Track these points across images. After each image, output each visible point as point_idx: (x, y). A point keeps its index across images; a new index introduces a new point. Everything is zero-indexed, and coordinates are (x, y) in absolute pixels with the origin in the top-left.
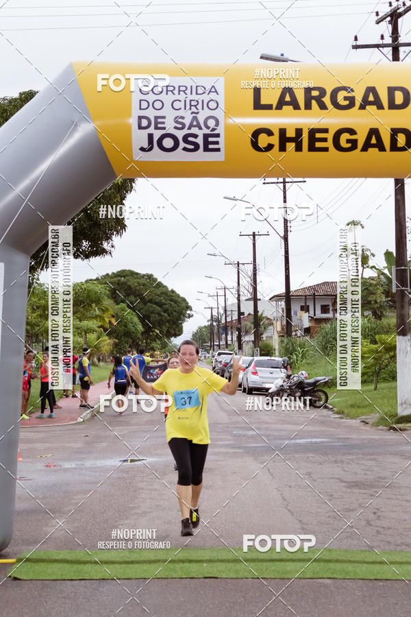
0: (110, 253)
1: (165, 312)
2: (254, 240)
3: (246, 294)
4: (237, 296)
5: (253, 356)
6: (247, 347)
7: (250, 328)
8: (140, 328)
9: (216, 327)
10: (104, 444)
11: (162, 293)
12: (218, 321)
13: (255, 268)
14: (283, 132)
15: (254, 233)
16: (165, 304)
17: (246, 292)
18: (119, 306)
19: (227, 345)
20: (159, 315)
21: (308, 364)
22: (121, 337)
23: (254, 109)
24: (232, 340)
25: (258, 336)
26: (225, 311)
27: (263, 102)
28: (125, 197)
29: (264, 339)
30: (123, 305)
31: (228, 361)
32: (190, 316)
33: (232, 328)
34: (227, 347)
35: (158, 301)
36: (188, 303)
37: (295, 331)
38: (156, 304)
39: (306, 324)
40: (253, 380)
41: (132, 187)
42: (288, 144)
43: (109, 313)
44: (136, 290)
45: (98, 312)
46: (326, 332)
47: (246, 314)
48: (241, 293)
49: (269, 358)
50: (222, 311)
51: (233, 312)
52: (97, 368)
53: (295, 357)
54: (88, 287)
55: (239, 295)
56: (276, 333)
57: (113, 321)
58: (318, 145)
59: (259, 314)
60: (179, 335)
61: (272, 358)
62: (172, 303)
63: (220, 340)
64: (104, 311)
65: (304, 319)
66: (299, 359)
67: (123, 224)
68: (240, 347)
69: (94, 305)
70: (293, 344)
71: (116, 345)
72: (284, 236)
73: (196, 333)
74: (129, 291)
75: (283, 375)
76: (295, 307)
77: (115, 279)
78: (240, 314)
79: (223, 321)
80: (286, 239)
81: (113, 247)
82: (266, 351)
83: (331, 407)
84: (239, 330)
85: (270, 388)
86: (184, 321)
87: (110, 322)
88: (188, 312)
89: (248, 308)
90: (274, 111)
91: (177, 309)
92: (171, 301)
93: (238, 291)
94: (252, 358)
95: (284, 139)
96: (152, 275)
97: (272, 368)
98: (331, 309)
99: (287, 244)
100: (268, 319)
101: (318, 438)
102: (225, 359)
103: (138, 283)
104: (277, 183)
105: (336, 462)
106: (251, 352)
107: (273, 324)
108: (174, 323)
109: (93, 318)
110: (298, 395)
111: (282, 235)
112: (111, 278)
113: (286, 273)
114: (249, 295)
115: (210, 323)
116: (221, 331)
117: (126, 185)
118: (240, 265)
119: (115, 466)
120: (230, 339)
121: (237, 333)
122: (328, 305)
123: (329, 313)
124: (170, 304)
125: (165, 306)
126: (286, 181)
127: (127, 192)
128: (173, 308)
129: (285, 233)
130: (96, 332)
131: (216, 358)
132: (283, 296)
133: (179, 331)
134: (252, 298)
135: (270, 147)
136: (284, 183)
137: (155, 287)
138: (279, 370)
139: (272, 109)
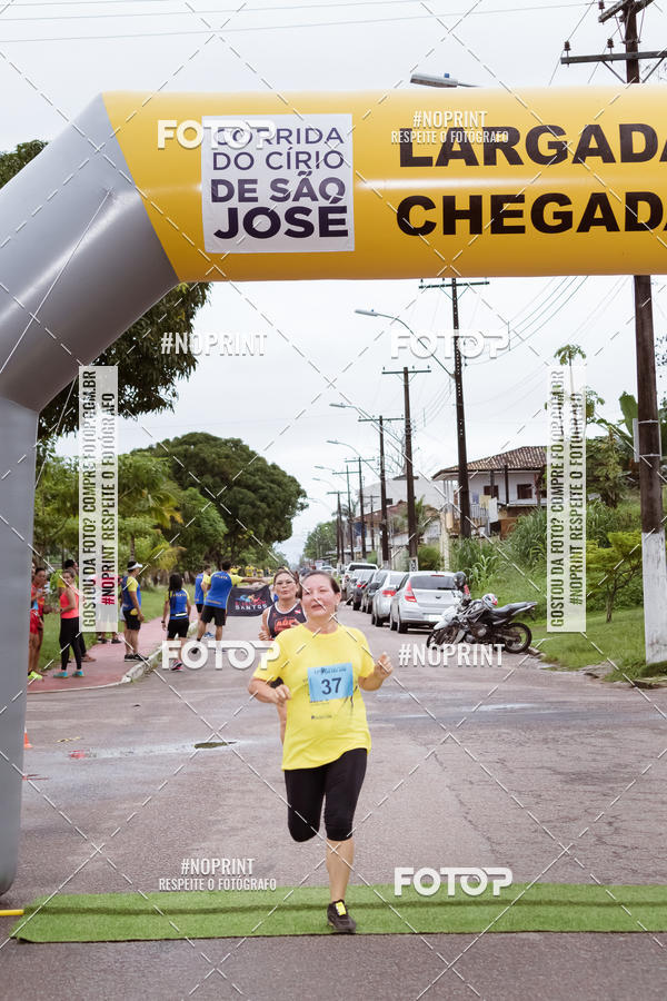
0: (171, 406)
1: (262, 501)
2: (406, 380)
3: (395, 469)
4: (379, 472)
5: (408, 570)
6: (398, 555)
7: (402, 524)
8: (222, 527)
9: (346, 524)
10: (165, 719)
11: (257, 470)
12: (350, 513)
13: (408, 427)
14: (449, 202)
15: (406, 369)
16: (263, 488)
18: (187, 493)
19: (365, 554)
20: (253, 505)
21: (499, 581)
22: (191, 543)
23: (402, 166)
24: (373, 545)
25: (415, 537)
26: (361, 497)
27: (416, 153)
28: (194, 313)
29: (426, 542)
30: (194, 490)
31: (367, 580)
32: (303, 507)
33: (372, 525)
34: (364, 557)
35: (250, 482)
36: (299, 486)
37: (476, 528)
38: (248, 487)
39: (494, 516)
40: (408, 609)
41: (204, 298)
42: (458, 222)
43: (171, 503)
44: (213, 466)
45: (152, 503)
46: (526, 528)
47: (395, 502)
48: (387, 468)
49: (433, 573)
50: (355, 498)
51: (374, 500)
52: (152, 595)
53: (476, 571)
54: (136, 461)
55: (383, 471)
56: (444, 532)
57: (178, 517)
58: (508, 222)
59: (417, 501)
60: (287, 538)
61: (439, 573)
62: (273, 486)
63: (353, 544)
64: (163, 500)
65: (489, 509)
66: (484, 573)
67: (191, 357)
68: (386, 557)
69: (145, 491)
70: (472, 551)
71: (182, 556)
72: (456, 372)
73: (314, 535)
74: (203, 467)
75: (458, 601)
76: (476, 489)
77: (180, 448)
78: (386, 501)
79: (358, 514)
80: (458, 377)
81: (174, 395)
82: (430, 562)
83: (536, 651)
84: (384, 528)
85: (436, 623)
86: (293, 514)
87: (173, 519)
88: (301, 500)
89: (398, 493)
90: (434, 168)
91: (282, 495)
92: (272, 481)
93: (382, 464)
94: (406, 573)
95: (451, 214)
96: (239, 441)
97: (439, 589)
98: (534, 491)
99: (461, 386)
100: (431, 509)
101: (517, 702)
102: (361, 576)
103: (218, 454)
104: (443, 286)
105: (545, 741)
106: (404, 564)
107: (438, 517)
108: (277, 518)
109: (144, 512)
110: (482, 632)
111: (452, 373)
112: (173, 447)
113: (459, 433)
114: (400, 470)
115: (336, 517)
116: (354, 530)
117: (195, 294)
118: (384, 422)
119: (184, 755)
120: (370, 543)
121: (381, 533)
122: (530, 486)
123: (531, 498)
124: (271, 487)
125: (261, 491)
126: (457, 283)
127: (196, 305)
128: (276, 493)
129: (456, 368)
130: (150, 535)
131: (347, 574)
132: (456, 471)
133: (286, 532)
134: (404, 475)
135: (429, 227)
136: (454, 285)
137: (245, 460)
138: (450, 592)
139: (431, 165)
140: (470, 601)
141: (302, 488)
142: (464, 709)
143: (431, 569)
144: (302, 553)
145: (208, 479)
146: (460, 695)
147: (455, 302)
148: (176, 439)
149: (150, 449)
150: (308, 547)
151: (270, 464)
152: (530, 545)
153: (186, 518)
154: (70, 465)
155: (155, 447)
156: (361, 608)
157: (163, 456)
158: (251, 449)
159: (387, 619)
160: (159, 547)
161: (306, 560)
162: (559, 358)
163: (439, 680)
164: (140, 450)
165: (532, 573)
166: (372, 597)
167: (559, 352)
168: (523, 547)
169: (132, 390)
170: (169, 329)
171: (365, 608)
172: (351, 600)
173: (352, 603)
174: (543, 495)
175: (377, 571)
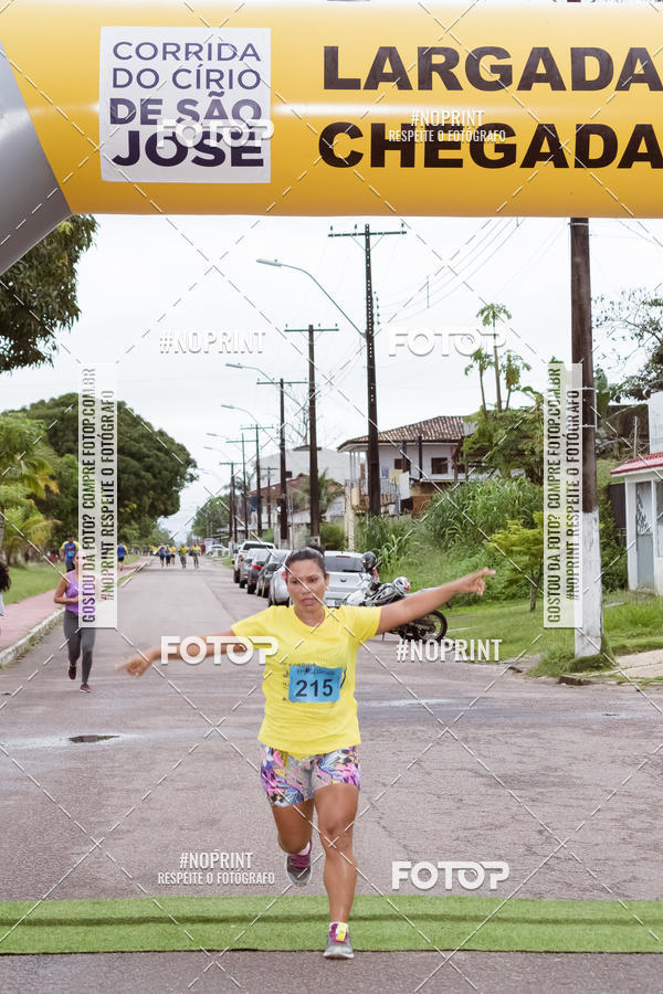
0: (50, 360)
1: (147, 471)
2: (311, 339)
3: (295, 439)
4: (279, 441)
6: (297, 535)
7: (303, 499)
9: (240, 499)
10: (39, 710)
11: (142, 436)
12: (244, 487)
13: (312, 390)
14: (378, 131)
15: (311, 326)
16: (148, 457)
17: (295, 436)
18: (64, 459)
19: (261, 532)
20: (137, 475)
21: (410, 564)
22: (67, 516)
23: (326, 88)
24: (269, 522)
25: (317, 515)
26: (258, 469)
27: (341, 75)
28: (78, 257)
29: (328, 520)
31: (264, 560)
32: (192, 478)
33: (269, 501)
34: (260, 535)
35: (134, 449)
36: (188, 455)
37: (386, 505)
39: (406, 492)
41: (90, 240)
42: (388, 153)
43: (46, 471)
45: (25, 470)
46: (442, 506)
47: (294, 477)
48: (286, 437)
49: (338, 553)
50: (251, 470)
51: (272, 472)
52: (24, 572)
53: (385, 552)
54: (7, 423)
55: (283, 440)
56: (349, 508)
57: (54, 486)
58: (443, 154)
59: (320, 474)
60: (174, 512)
61: (345, 554)
62: (160, 454)
63: (247, 520)
64: (37, 467)
65: (400, 485)
66: (394, 556)
67: (74, 306)
68: (285, 535)
69: (18, 457)
70: (381, 529)
71: (59, 530)
72: (367, 331)
73: (203, 510)
75: (366, 585)
76: (386, 462)
77: (57, 410)
78: (285, 474)
79: (254, 488)
80: (369, 337)
81: (54, 348)
82: (335, 542)
84: (283, 503)
86: (181, 486)
87: (47, 488)
88: (190, 470)
89: (299, 465)
90: (362, 92)
91: (170, 465)
93: (282, 432)
95: (380, 144)
96: (124, 404)
97: (345, 571)
98: (450, 465)
99: (373, 346)
100: (335, 484)
101: (432, 697)
102: (256, 555)
104: (355, 235)
105: (465, 740)
107: (343, 493)
108: (164, 490)
109: (16, 480)
111: (363, 331)
112: (49, 408)
113: (370, 398)
114: (301, 440)
115: (228, 491)
116: (249, 505)
117: (79, 236)
118: (285, 385)
119: (61, 748)
120: (267, 520)
121: (279, 509)
122: (446, 459)
123: (446, 472)
124: (157, 456)
125: (146, 459)
126: (371, 231)
127: (81, 248)
128: (162, 462)
129: (368, 327)
130: (22, 506)
131: (240, 553)
132: (365, 442)
133: (173, 506)
134: (306, 446)
135: (355, 158)
136: (367, 234)
137: (129, 425)
138: (357, 574)
139: (359, 88)
140: (379, 585)
141: (191, 457)
142: (374, 704)
143: (336, 549)
144: (190, 530)
146: (369, 688)
147: (368, 253)
148: (53, 400)
149: (24, 410)
150: (197, 523)
152: (446, 524)
153: (62, 487)
155: (28, 408)
156: (256, 591)
157: (38, 418)
158: (135, 413)
160: (31, 519)
161: (194, 538)
162: (481, 318)
164: (13, 411)
165: (448, 556)
166: (269, 580)
167: (482, 312)
168: (438, 527)
169: (7, 342)
170: (50, 274)
171: (260, 591)
172: (245, 582)
173: (246, 586)
174: (460, 469)
175: (274, 551)
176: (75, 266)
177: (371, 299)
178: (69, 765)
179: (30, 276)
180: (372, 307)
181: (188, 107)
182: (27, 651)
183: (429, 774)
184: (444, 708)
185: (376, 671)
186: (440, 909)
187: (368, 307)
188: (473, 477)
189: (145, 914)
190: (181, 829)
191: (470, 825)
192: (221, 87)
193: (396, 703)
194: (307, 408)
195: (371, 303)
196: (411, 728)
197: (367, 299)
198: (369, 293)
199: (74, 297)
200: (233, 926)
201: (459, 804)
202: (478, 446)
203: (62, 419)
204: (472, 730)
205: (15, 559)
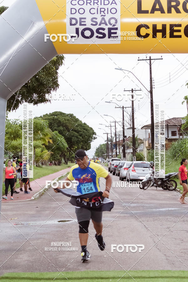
0: (50, 101)
1: (80, 136)
2: (132, 93)
3: (127, 126)
4: (122, 126)
5: (132, 161)
6: (128, 156)
7: (130, 145)
8: (66, 145)
9: (110, 145)
11: (79, 125)
12: (111, 141)
13: (133, 110)
14: (154, 26)
15: (132, 89)
16: (81, 131)
17: (127, 124)
18: (54, 132)
19: (117, 155)
20: (77, 137)
22: (55, 151)
23: (138, 13)
25: (135, 150)
26: (116, 135)
27: (143, 9)
28: (58, 68)
29: (138, 151)
30: (57, 132)
31: (118, 164)
32: (95, 138)
33: (119, 145)
35: (76, 129)
36: (93, 131)
38: (75, 131)
40: (133, 174)
41: (62, 62)
42: (158, 34)
43: (48, 136)
44: (63, 123)
45: (41, 136)
46: (175, 146)
47: (127, 138)
48: (125, 125)
49: (142, 162)
50: (113, 135)
51: (120, 136)
52: (41, 169)
54: (36, 121)
55: (124, 126)
56: (145, 147)
57: (51, 141)
58: (175, 34)
59: (136, 136)
60: (89, 149)
61: (144, 162)
62: (84, 131)
63: (112, 152)
64: (45, 135)
67: (57, 84)
68: (124, 156)
69: (39, 132)
71: (52, 155)
73: (98, 148)
74: (60, 124)
75: (151, 172)
77: (51, 117)
78: (124, 136)
79: (114, 141)
80: (151, 92)
82: (140, 158)
83: (179, 190)
84: (124, 146)
85: (143, 180)
86: (91, 141)
87: (49, 142)
88: (94, 136)
89: (129, 133)
90: (149, 14)
91: (87, 134)
92: (84, 129)
93: (123, 123)
94: (132, 162)
95: (155, 31)
96: (72, 115)
97: (144, 167)
98: (177, 133)
99: (152, 95)
100: (141, 140)
101: (173, 207)
102: (116, 163)
103: (65, 119)
104: (146, 60)
105: (184, 221)
106: (131, 159)
107: (143, 143)
108: (86, 142)
109: (39, 139)
110: (159, 183)
111: (149, 90)
112: (49, 116)
113: (151, 112)
114: (129, 126)
115: (106, 142)
116: (113, 147)
117: (59, 61)
118: (124, 108)
119: (55, 224)
120: (119, 152)
121: (122, 148)
122: (176, 131)
123: (176, 136)
124: (83, 131)
125: (80, 132)
126: (151, 59)
127: (59, 65)
128: (85, 133)
129: (151, 89)
130: (41, 147)
131: (110, 162)
132: (150, 126)
133: (89, 147)
134: (131, 128)
135: (147, 35)
136: (150, 59)
137: (74, 121)
138: (148, 168)
139: (148, 13)
141: (94, 131)
143: (141, 161)
144: (94, 155)
145: (61, 128)
146: (152, 205)
147: (150, 66)
148: (50, 113)
149: (41, 117)
150: (96, 153)
151: (83, 123)
152: (176, 152)
153: (53, 141)
154: (13, 122)
155: (42, 116)
156: (116, 174)
157: (45, 120)
158: (76, 118)
159: (125, 178)
160: (44, 152)
161: (95, 157)
162: (187, 86)
163: (144, 199)
164: (37, 117)
165: (177, 162)
166: (120, 171)
167: (187, 84)
168: (174, 153)
169: (36, 95)
170: (50, 74)
171: (117, 174)
172: (112, 171)
173: (112, 173)
174: (181, 134)
175: (121, 161)
176: (58, 71)
177: (152, 80)
178: (58, 229)
179: (43, 74)
180: (152, 83)
181: (94, 20)
182: (43, 194)
183: (172, 232)
184: (177, 211)
185: (154, 199)
186: (176, 275)
187: (150, 83)
188: (185, 137)
189: (83, 276)
190: (94, 249)
191: (186, 248)
192: (105, 14)
193: (161, 209)
194: (131, 115)
195: (152, 81)
196: (166, 217)
197: (150, 80)
198: (151, 78)
199: (57, 81)
200: (111, 280)
201: (182, 241)
202: (186, 127)
203: (53, 120)
204: (186, 218)
205: (39, 164)
